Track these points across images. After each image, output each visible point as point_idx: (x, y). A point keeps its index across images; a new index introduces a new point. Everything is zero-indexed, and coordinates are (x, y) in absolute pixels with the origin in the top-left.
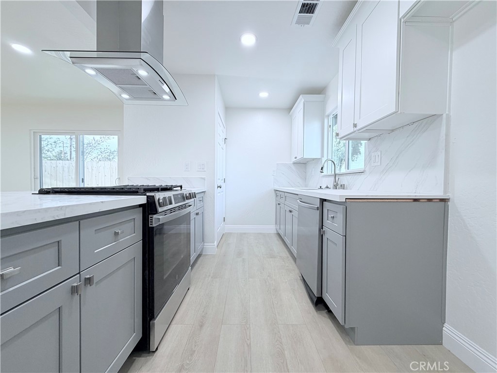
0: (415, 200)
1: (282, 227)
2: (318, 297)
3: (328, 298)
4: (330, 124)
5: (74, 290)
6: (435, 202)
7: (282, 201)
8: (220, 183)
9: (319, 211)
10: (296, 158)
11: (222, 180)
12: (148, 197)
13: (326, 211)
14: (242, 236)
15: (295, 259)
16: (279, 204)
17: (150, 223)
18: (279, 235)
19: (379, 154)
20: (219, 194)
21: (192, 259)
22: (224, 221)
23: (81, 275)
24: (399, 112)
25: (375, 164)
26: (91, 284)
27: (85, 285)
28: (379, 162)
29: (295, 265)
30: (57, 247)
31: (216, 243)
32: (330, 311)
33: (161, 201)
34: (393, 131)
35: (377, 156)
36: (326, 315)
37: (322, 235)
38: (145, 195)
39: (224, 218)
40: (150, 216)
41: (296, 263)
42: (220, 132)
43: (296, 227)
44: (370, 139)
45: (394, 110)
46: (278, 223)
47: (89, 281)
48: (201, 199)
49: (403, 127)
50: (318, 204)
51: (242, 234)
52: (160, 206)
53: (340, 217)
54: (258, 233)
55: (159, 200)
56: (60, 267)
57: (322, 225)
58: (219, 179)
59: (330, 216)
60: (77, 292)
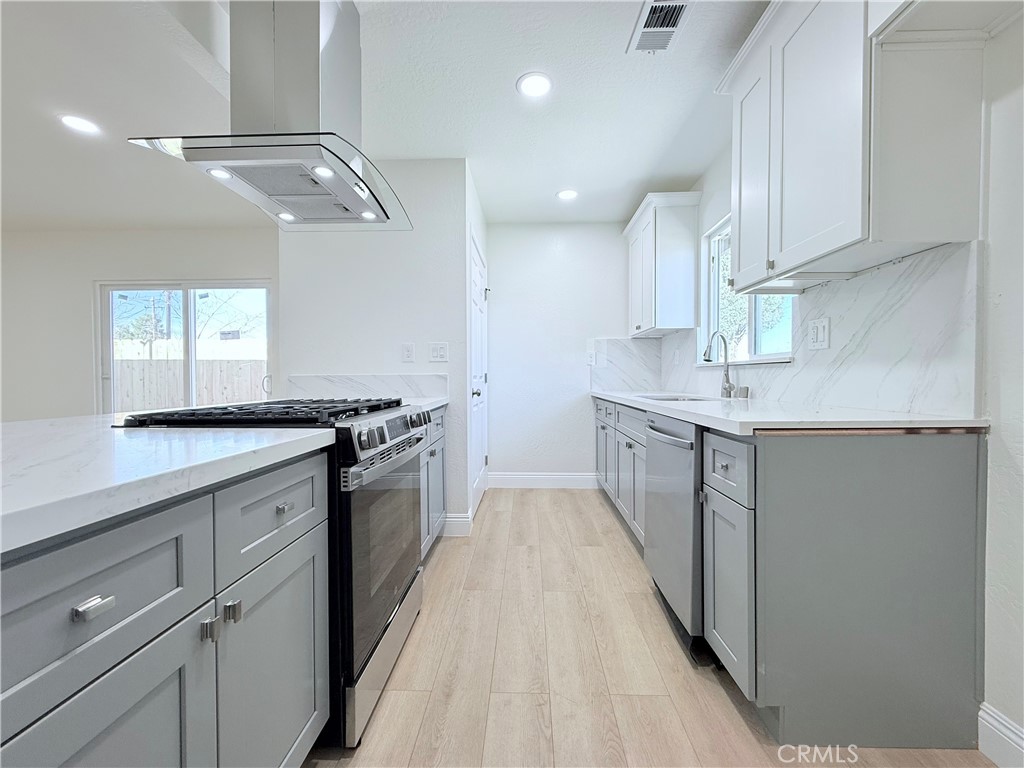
0: (911, 431)
1: (612, 475)
2: (694, 637)
3: (718, 641)
4: (712, 255)
5: (206, 632)
6: (956, 434)
7: (611, 421)
8: (477, 384)
9: (693, 452)
10: (638, 328)
11: (481, 377)
12: (339, 431)
13: (711, 452)
14: (524, 495)
15: (640, 549)
16: (603, 428)
17: (342, 484)
18: (603, 493)
19: (826, 323)
20: (475, 409)
21: (425, 546)
22: (486, 464)
23: (218, 601)
24: (870, 240)
25: (817, 346)
26: (237, 618)
27: (225, 621)
28: (826, 342)
29: (641, 564)
30: (174, 550)
31: (470, 514)
32: (720, 668)
33: (364, 438)
34: (856, 274)
35: (821, 329)
36: (713, 677)
37: (702, 504)
38: (332, 426)
39: (486, 457)
40: (342, 470)
41: (643, 558)
42: (476, 277)
43: (641, 476)
44: (803, 291)
45: (858, 236)
46: (602, 466)
47: (231, 612)
48: (439, 421)
49: (878, 267)
50: (691, 436)
51: (525, 493)
52: (362, 449)
53: (741, 469)
54: (559, 490)
55: (360, 435)
56: (180, 589)
57: (702, 483)
58: (475, 377)
59: (718, 465)
60: (212, 636)
